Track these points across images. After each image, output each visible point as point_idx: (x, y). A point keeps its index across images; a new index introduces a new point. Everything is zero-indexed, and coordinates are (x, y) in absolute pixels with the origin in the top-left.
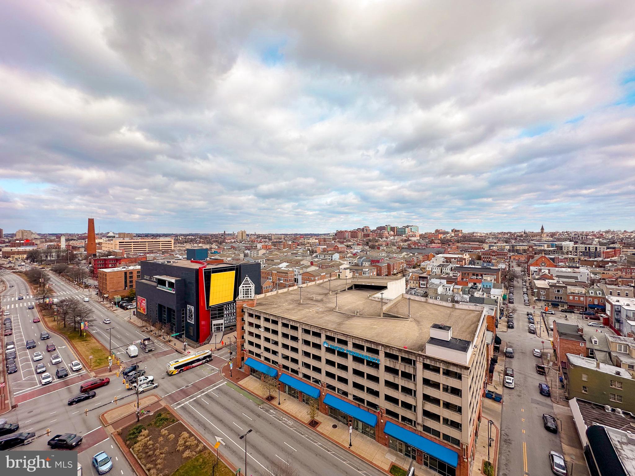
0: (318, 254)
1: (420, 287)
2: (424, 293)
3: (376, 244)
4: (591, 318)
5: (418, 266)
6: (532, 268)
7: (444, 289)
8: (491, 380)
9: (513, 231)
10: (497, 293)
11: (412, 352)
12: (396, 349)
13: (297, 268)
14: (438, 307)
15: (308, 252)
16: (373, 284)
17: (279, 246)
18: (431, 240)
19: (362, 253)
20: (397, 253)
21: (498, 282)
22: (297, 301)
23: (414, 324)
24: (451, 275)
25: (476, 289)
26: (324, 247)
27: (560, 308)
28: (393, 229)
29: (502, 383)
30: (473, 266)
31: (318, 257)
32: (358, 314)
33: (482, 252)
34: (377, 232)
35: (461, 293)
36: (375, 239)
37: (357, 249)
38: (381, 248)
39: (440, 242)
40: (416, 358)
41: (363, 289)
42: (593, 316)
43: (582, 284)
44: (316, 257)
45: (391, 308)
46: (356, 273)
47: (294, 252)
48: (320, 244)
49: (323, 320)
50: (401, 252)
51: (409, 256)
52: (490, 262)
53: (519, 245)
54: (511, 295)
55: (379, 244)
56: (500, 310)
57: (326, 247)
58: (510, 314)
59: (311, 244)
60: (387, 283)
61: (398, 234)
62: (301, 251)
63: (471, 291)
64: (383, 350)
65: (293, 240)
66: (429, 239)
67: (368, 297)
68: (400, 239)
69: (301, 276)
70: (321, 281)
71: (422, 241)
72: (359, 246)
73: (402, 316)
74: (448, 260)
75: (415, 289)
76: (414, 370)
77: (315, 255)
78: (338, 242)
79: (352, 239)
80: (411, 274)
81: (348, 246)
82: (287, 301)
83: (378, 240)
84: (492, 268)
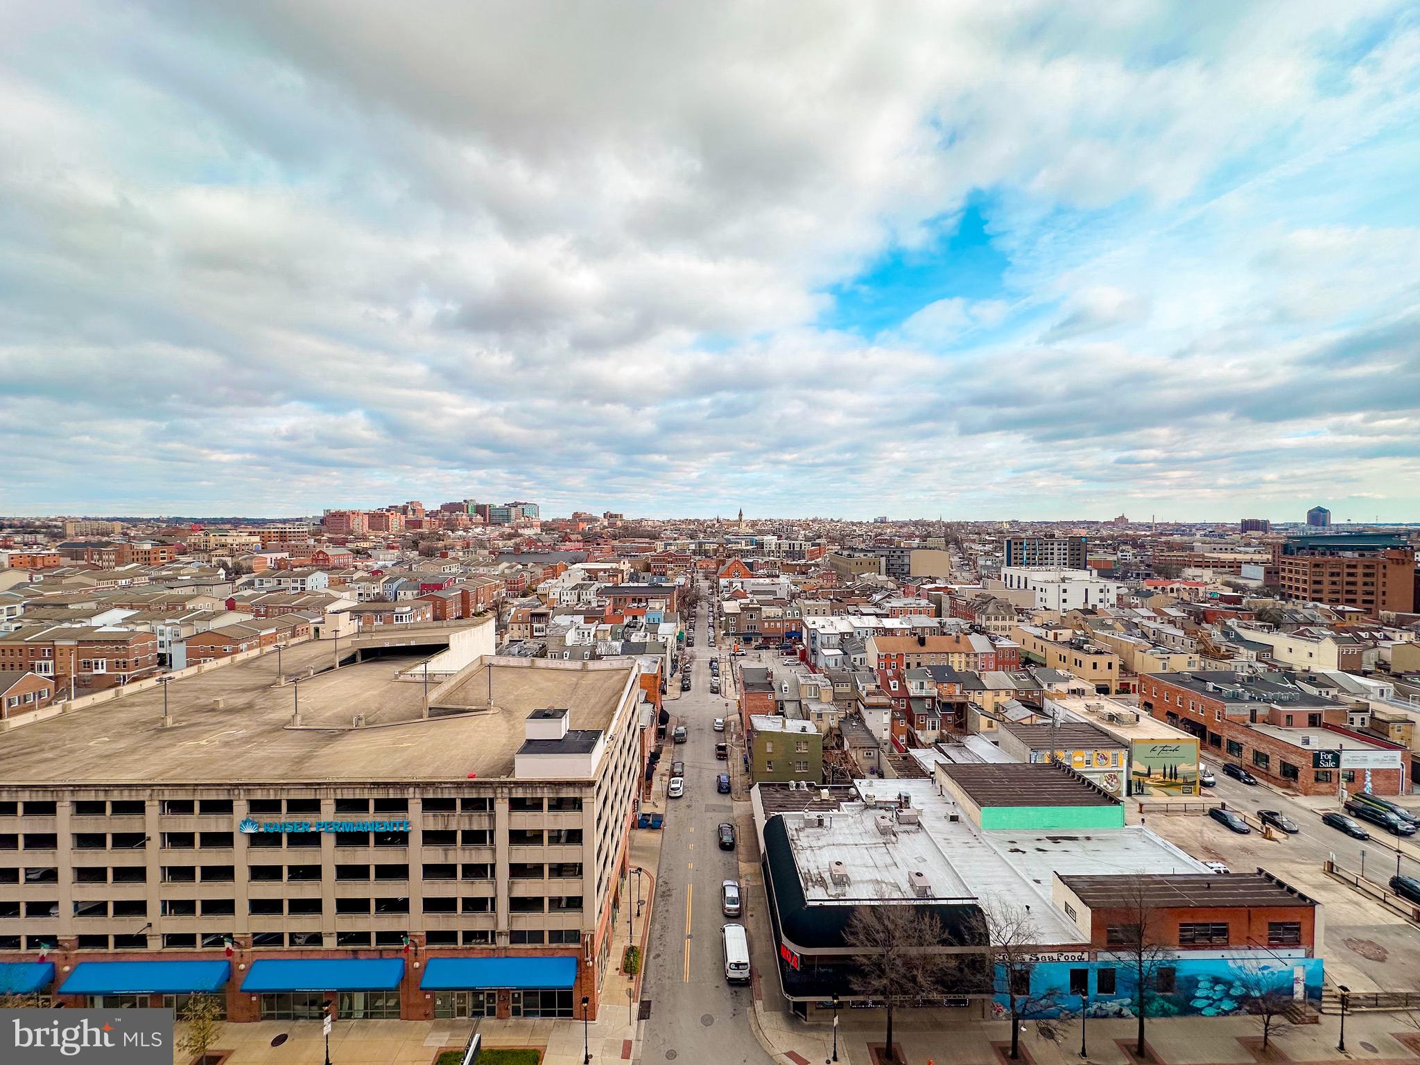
0: (256, 577)
1: (532, 636)
2: (540, 648)
3: (439, 545)
4: (787, 654)
5: (534, 591)
6: (723, 582)
7: (579, 634)
8: (648, 792)
9: (702, 519)
10: (668, 631)
11: (486, 783)
12: (451, 786)
13: (168, 621)
14: (553, 675)
15: (222, 571)
16: (413, 643)
17: (96, 557)
18: (563, 534)
19: (397, 569)
20: (486, 566)
21: (672, 611)
22: (154, 722)
23: (500, 719)
24: (594, 604)
25: (635, 627)
26: (279, 556)
27: (754, 644)
28: (481, 510)
29: (665, 794)
30: (636, 584)
31: (257, 586)
32: (362, 724)
33: (652, 556)
34: (443, 516)
35: (609, 638)
36: (437, 533)
37: (385, 559)
38: (451, 554)
39: (580, 538)
40: (495, 793)
41: (385, 658)
42: (789, 650)
43: (780, 602)
44: (250, 584)
45: (450, 693)
46: (376, 620)
47: (164, 573)
48: (264, 548)
49: (242, 761)
50: (496, 562)
51: (513, 570)
52: (664, 574)
53: (708, 543)
54: (692, 630)
55: (445, 546)
56: (672, 660)
57: (285, 555)
58: (687, 665)
59: (232, 550)
60: (448, 637)
61: (494, 521)
62: (193, 569)
63: (626, 633)
64: (417, 796)
65: (163, 538)
66: (559, 530)
67: (396, 677)
68: (497, 533)
69: (184, 646)
70: (255, 652)
71: (545, 536)
72: (391, 551)
73: (474, 708)
74: (592, 575)
75: (521, 641)
76: (490, 819)
77: (244, 578)
78: (330, 540)
79: (374, 533)
80: (513, 610)
81: (358, 552)
82: (106, 730)
83: (444, 535)
84: (664, 585)
